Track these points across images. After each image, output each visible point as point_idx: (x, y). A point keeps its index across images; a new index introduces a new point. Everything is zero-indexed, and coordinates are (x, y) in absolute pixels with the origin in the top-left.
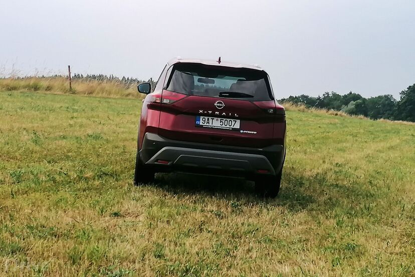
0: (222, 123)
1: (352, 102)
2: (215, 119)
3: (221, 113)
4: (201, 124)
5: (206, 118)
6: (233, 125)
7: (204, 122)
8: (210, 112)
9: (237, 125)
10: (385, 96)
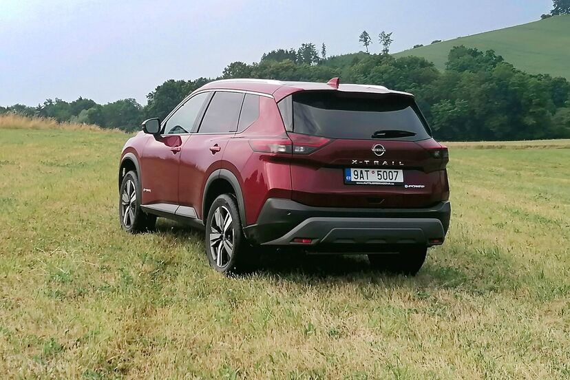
0: (380, 177)
1: (84, 111)
2: (371, 170)
3: (381, 162)
4: (353, 180)
5: (359, 170)
6: (394, 178)
7: (356, 177)
8: (367, 162)
9: (399, 177)
10: (126, 101)
